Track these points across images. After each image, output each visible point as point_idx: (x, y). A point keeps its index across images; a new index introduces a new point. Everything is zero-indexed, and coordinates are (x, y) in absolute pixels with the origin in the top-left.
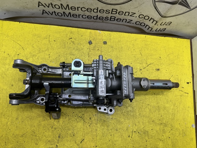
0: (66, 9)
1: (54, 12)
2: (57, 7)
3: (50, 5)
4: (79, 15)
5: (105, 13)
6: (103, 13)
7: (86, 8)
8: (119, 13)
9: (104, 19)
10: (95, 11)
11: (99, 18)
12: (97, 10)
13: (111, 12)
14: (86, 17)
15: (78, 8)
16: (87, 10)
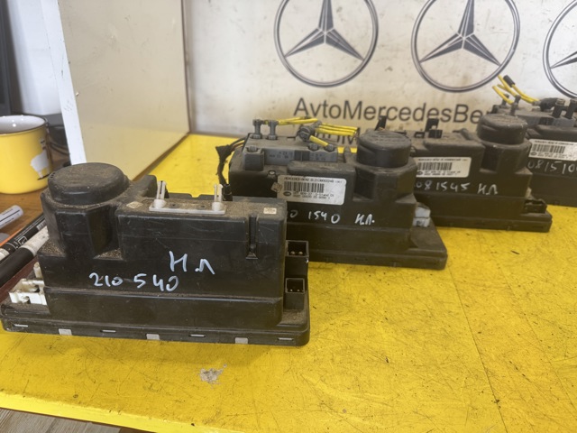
2: (335, 111)
3: (322, 108)
7: (399, 109)
8: (472, 116)
10: (419, 114)
12: (423, 110)
13: (452, 114)
15: (381, 109)
16: (401, 113)
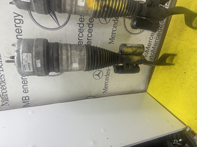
0: (149, 49)
1: (150, 56)
2: (146, 54)
4: (155, 42)
7: (151, 36)
9: (162, 24)
11: (160, 28)
14: (158, 37)
15: (149, 42)
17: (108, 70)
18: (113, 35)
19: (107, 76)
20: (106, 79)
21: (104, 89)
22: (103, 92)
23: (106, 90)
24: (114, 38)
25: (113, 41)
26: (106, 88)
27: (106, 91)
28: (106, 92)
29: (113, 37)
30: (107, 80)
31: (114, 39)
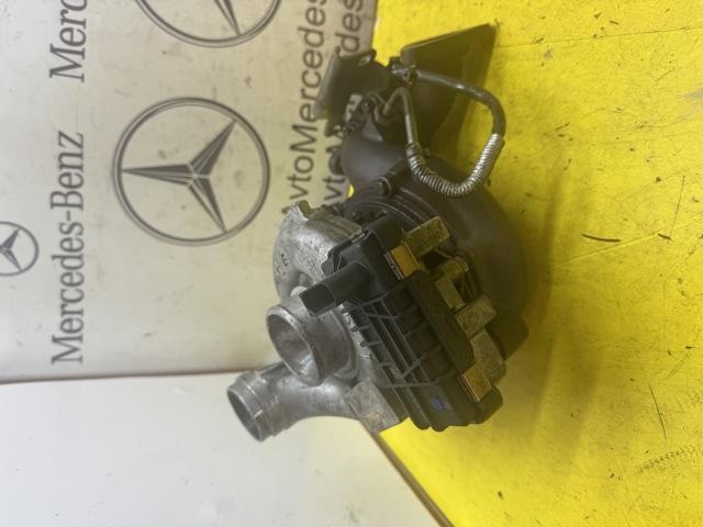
0: (313, 140)
1: (328, 180)
3: (298, 183)
5: (324, 7)
6: (322, 12)
7: (304, 67)
9: (353, 11)
10: (314, 38)
11: (350, 28)
12: (308, 31)
16: (311, 65)
17: (65, 228)
18: (70, 30)
19: (68, 262)
20: (67, 279)
21: (56, 340)
22: (55, 359)
23: (75, 344)
24: (79, 49)
25: (76, 65)
26: (70, 333)
27: (75, 350)
28: (75, 355)
29: (71, 43)
30: (71, 284)
31: (82, 53)
